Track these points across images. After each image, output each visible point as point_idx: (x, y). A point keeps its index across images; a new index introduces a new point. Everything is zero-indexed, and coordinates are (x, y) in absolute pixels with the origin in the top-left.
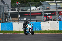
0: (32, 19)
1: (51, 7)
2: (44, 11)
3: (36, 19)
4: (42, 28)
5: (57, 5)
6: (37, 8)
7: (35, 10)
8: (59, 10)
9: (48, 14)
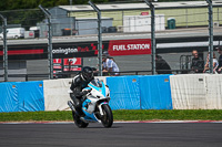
0: (10, 72)
1: (80, 26)
2: (54, 40)
3: (24, 71)
4: (46, 101)
5: (99, 21)
6: (27, 29)
7: (22, 38)
8: (106, 37)
9: (67, 51)
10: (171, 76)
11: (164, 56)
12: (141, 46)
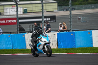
10: (25, 34)
11: (22, 25)
12: (12, 21)
